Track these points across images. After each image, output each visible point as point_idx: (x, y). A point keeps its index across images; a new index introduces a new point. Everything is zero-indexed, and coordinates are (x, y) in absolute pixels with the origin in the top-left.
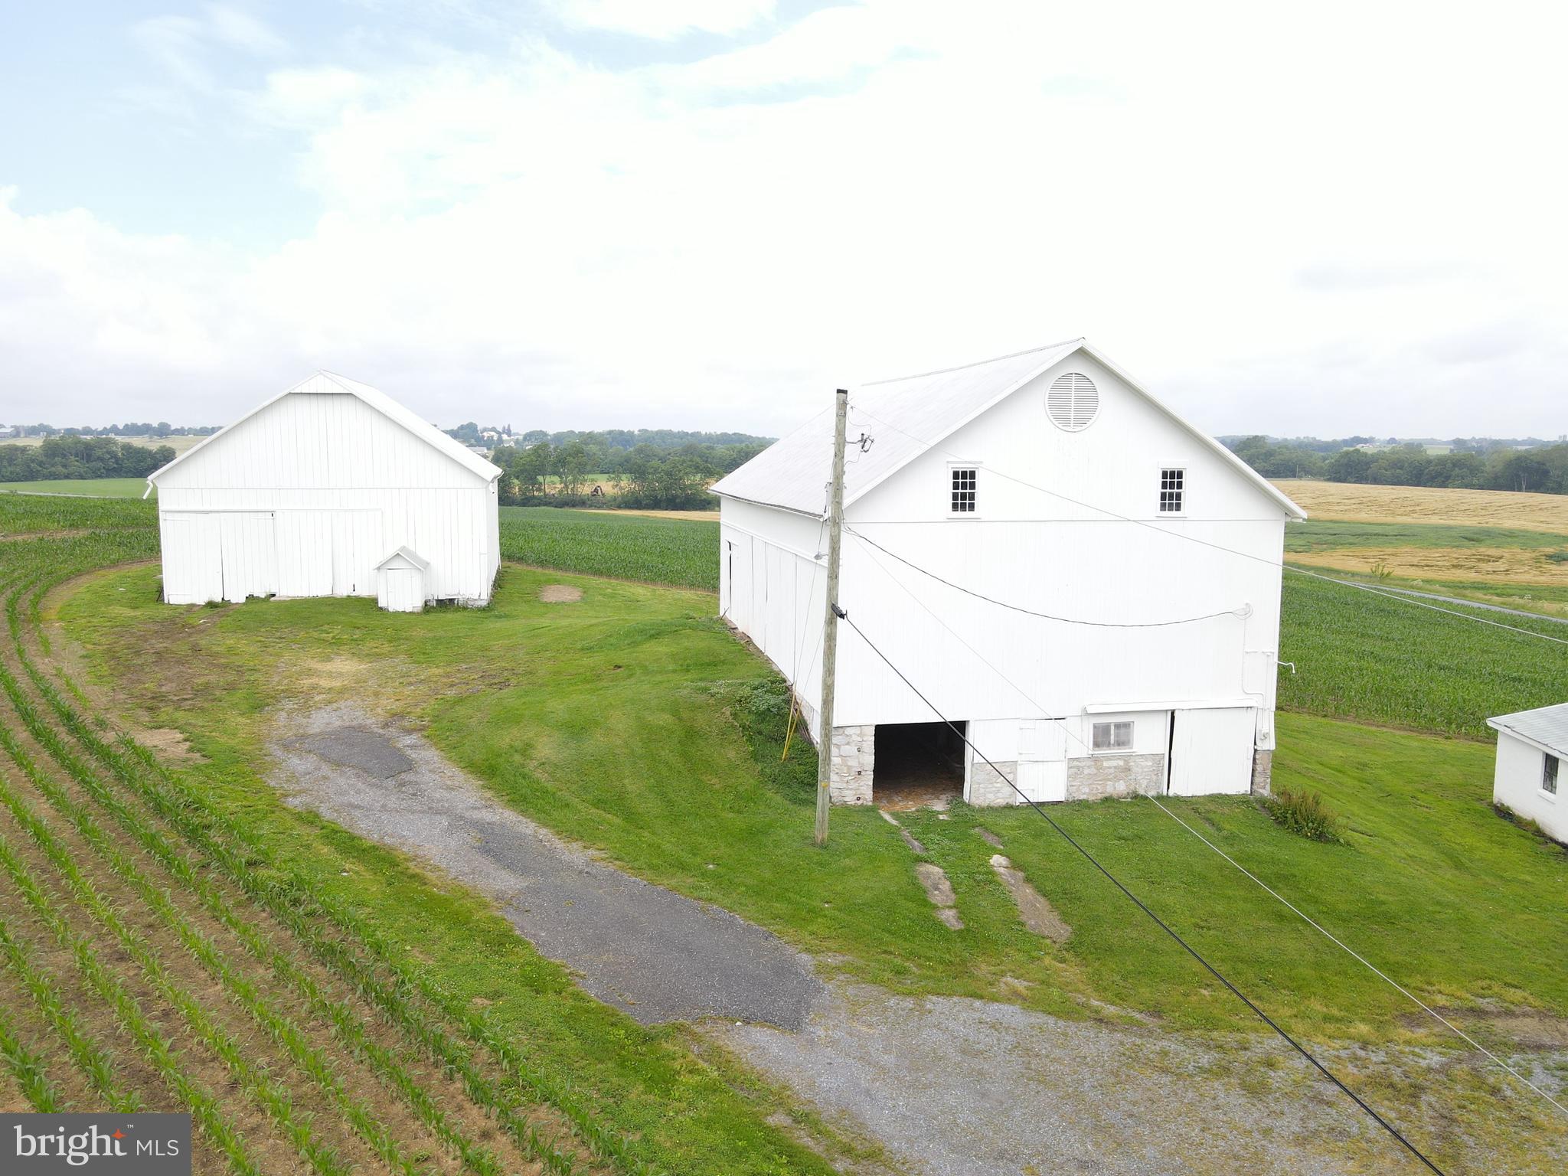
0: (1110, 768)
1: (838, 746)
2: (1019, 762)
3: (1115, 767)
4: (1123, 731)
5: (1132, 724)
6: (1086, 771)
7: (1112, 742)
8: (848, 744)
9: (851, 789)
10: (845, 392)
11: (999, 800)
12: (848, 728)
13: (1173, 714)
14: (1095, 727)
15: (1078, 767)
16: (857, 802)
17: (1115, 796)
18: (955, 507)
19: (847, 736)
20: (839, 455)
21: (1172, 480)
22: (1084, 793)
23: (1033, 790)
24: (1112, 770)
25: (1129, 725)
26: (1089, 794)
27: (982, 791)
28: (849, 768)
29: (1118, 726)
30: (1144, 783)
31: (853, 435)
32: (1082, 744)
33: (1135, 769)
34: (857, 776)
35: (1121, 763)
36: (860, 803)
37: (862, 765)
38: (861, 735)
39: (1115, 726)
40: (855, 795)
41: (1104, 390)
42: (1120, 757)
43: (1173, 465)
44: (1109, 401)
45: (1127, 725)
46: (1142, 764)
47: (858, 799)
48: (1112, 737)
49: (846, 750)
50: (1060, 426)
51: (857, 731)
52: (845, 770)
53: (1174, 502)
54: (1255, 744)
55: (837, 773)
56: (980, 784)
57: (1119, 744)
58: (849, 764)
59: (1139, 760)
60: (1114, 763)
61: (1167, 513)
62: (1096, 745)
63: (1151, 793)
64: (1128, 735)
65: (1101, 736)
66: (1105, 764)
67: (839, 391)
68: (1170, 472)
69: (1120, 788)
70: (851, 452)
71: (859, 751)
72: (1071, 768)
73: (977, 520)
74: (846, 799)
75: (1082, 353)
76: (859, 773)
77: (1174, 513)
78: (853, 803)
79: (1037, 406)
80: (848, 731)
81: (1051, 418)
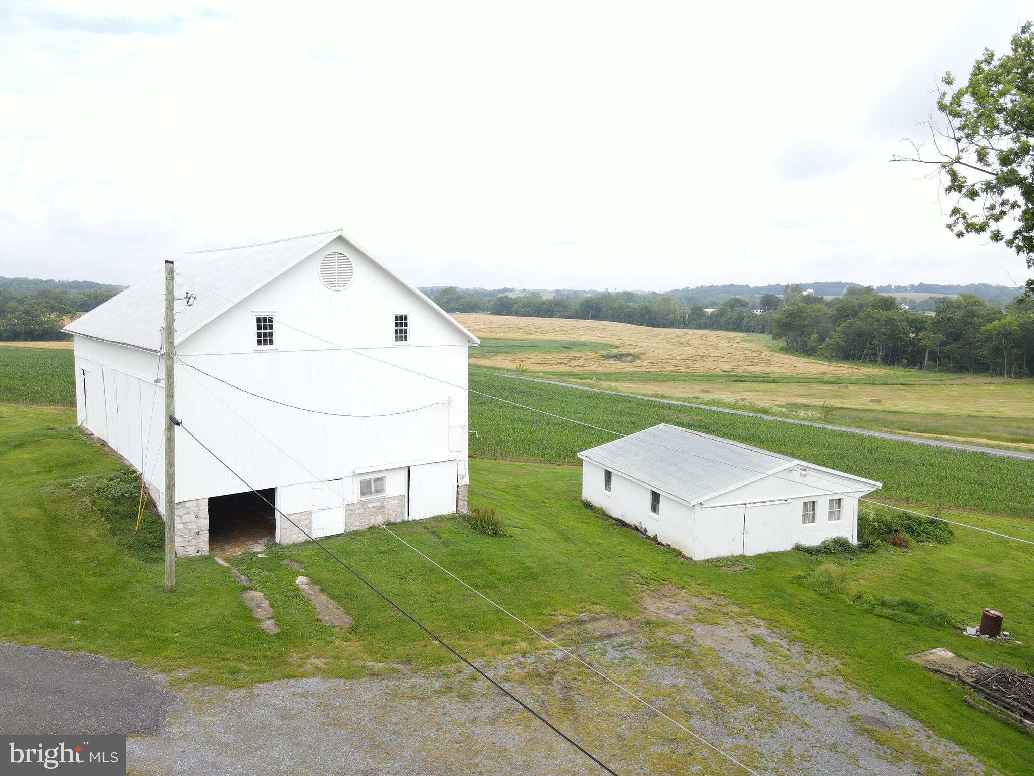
0: (371, 508)
1: (180, 516)
2: (313, 511)
3: (375, 507)
4: (379, 483)
5: (384, 479)
6: (357, 512)
7: (373, 491)
8: (188, 513)
9: (192, 546)
10: (172, 262)
11: (300, 538)
12: (187, 503)
13: (409, 469)
14: (361, 482)
15: (352, 510)
16: (197, 554)
17: (376, 525)
18: (259, 342)
19: (187, 508)
20: (170, 307)
21: (401, 321)
22: (357, 526)
23: (323, 528)
24: (373, 509)
25: (383, 478)
26: (359, 526)
27: (288, 534)
28: (190, 530)
29: (375, 480)
30: (394, 515)
31: (179, 293)
32: (353, 495)
33: (388, 507)
34: (196, 536)
35: (379, 504)
36: (199, 554)
37: (200, 527)
38: (197, 506)
39: (374, 480)
40: (196, 549)
41: (357, 266)
42: (378, 500)
43: (402, 311)
44: (360, 273)
45: (381, 479)
46: (392, 503)
47: (198, 552)
48: (373, 488)
49: (186, 518)
50: (329, 287)
51: (195, 503)
52: (187, 532)
53: (403, 335)
54: (458, 482)
55: (181, 536)
56: (286, 529)
57: (377, 491)
58: (190, 528)
59: (389, 500)
60: (374, 504)
61: (399, 342)
62: (363, 494)
63: (399, 521)
64: (382, 485)
65: (366, 488)
66: (370, 505)
67: (167, 262)
68: (400, 316)
69: (379, 520)
70: (179, 306)
71: (196, 518)
72: (348, 510)
73: (275, 350)
74: (188, 553)
75: (341, 239)
76: (198, 533)
77: (403, 342)
78: (194, 555)
79: (313, 273)
80: (187, 505)
81: (323, 281)
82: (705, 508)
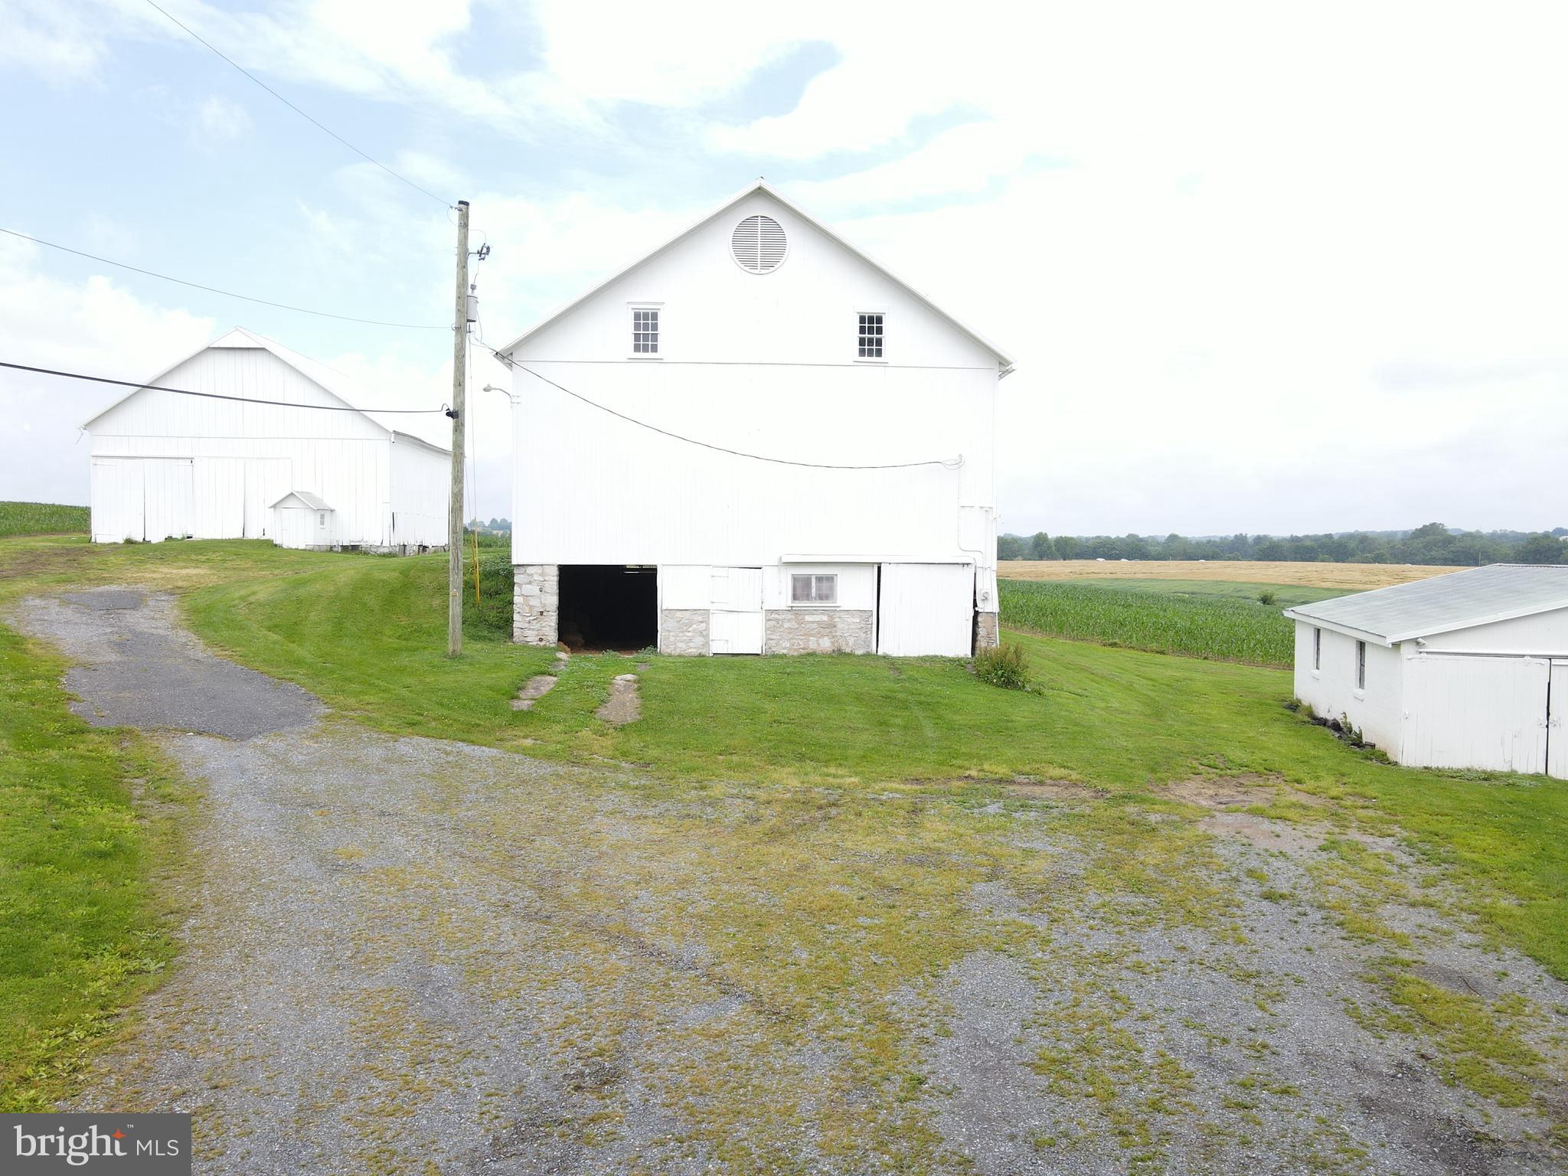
0: (812, 622)
1: (520, 586)
2: (711, 612)
3: (818, 622)
4: (825, 584)
5: (835, 577)
6: (786, 625)
7: (814, 595)
8: (530, 583)
9: (533, 630)
10: (467, 204)
11: (690, 650)
12: (530, 568)
13: (879, 569)
14: (795, 579)
15: (777, 620)
16: (539, 643)
17: (819, 652)
18: (637, 348)
19: (528, 575)
20: (463, 266)
21: (871, 330)
22: (784, 647)
23: (727, 641)
24: (815, 626)
25: (833, 578)
26: (790, 649)
27: (672, 639)
28: (531, 607)
29: (819, 579)
30: (851, 641)
32: (781, 596)
33: (840, 626)
34: (540, 617)
35: (825, 618)
36: (542, 643)
37: (544, 605)
38: (542, 574)
39: (816, 578)
40: (537, 635)
41: (794, 237)
42: (824, 611)
43: (871, 308)
44: (798, 247)
45: (830, 579)
46: (849, 620)
47: (541, 640)
48: (814, 590)
49: (528, 589)
50: (747, 268)
51: (538, 570)
52: (527, 609)
53: (874, 347)
54: (975, 605)
55: (519, 612)
56: (669, 631)
57: (821, 597)
58: (531, 604)
59: (844, 616)
60: (817, 618)
61: (866, 358)
62: (795, 597)
63: (859, 652)
64: (832, 589)
65: (801, 588)
66: (808, 618)
67: (461, 202)
68: (869, 317)
69: (825, 644)
71: (541, 591)
72: (769, 620)
73: (659, 360)
74: (528, 639)
75: (760, 193)
76: (542, 613)
77: (874, 359)
78: (534, 643)
79: (720, 248)
80: (530, 570)
81: (735, 259)
82: (1427, 653)
